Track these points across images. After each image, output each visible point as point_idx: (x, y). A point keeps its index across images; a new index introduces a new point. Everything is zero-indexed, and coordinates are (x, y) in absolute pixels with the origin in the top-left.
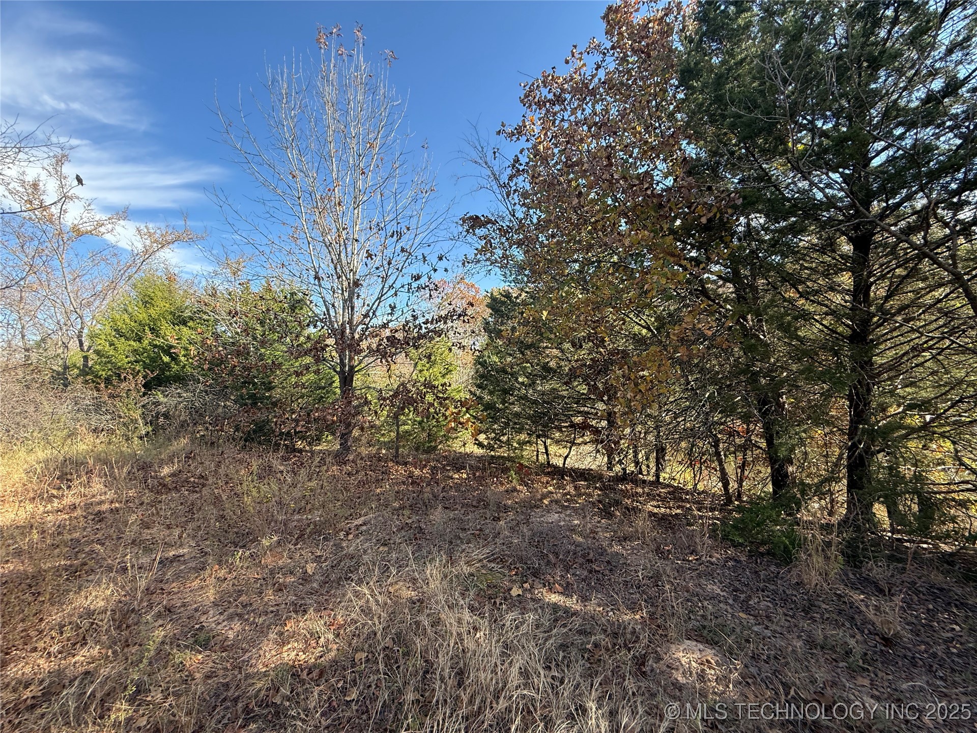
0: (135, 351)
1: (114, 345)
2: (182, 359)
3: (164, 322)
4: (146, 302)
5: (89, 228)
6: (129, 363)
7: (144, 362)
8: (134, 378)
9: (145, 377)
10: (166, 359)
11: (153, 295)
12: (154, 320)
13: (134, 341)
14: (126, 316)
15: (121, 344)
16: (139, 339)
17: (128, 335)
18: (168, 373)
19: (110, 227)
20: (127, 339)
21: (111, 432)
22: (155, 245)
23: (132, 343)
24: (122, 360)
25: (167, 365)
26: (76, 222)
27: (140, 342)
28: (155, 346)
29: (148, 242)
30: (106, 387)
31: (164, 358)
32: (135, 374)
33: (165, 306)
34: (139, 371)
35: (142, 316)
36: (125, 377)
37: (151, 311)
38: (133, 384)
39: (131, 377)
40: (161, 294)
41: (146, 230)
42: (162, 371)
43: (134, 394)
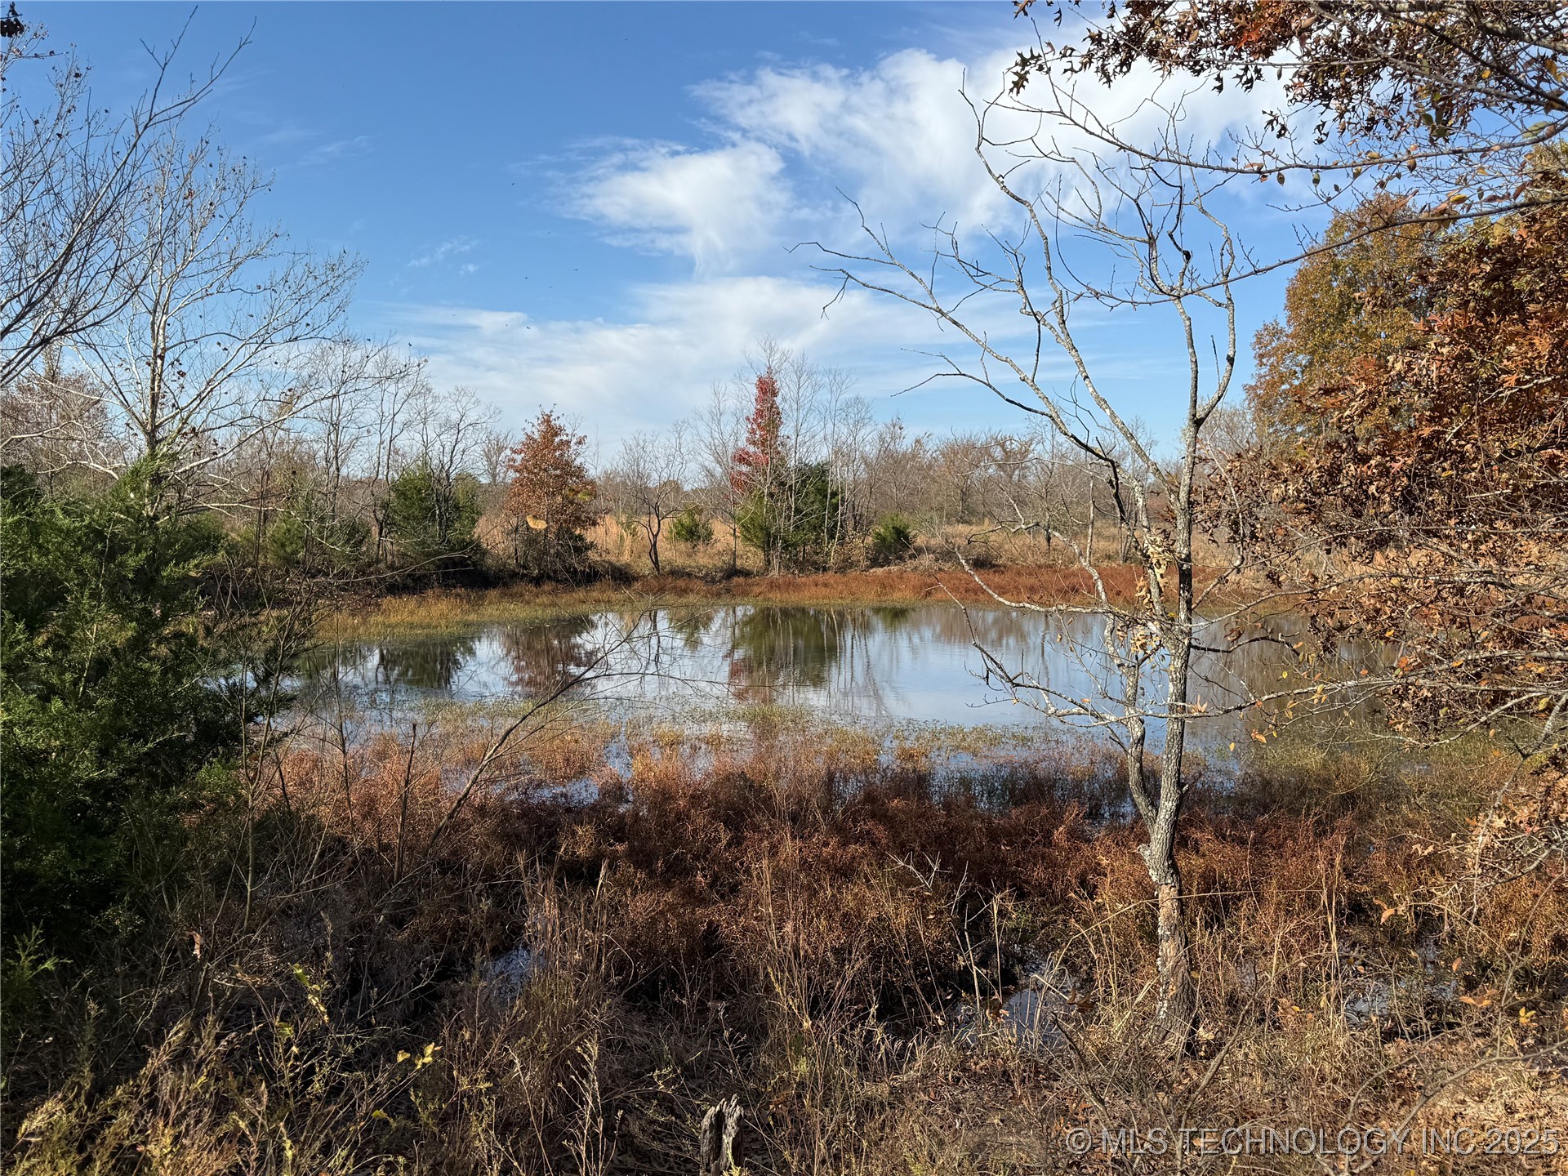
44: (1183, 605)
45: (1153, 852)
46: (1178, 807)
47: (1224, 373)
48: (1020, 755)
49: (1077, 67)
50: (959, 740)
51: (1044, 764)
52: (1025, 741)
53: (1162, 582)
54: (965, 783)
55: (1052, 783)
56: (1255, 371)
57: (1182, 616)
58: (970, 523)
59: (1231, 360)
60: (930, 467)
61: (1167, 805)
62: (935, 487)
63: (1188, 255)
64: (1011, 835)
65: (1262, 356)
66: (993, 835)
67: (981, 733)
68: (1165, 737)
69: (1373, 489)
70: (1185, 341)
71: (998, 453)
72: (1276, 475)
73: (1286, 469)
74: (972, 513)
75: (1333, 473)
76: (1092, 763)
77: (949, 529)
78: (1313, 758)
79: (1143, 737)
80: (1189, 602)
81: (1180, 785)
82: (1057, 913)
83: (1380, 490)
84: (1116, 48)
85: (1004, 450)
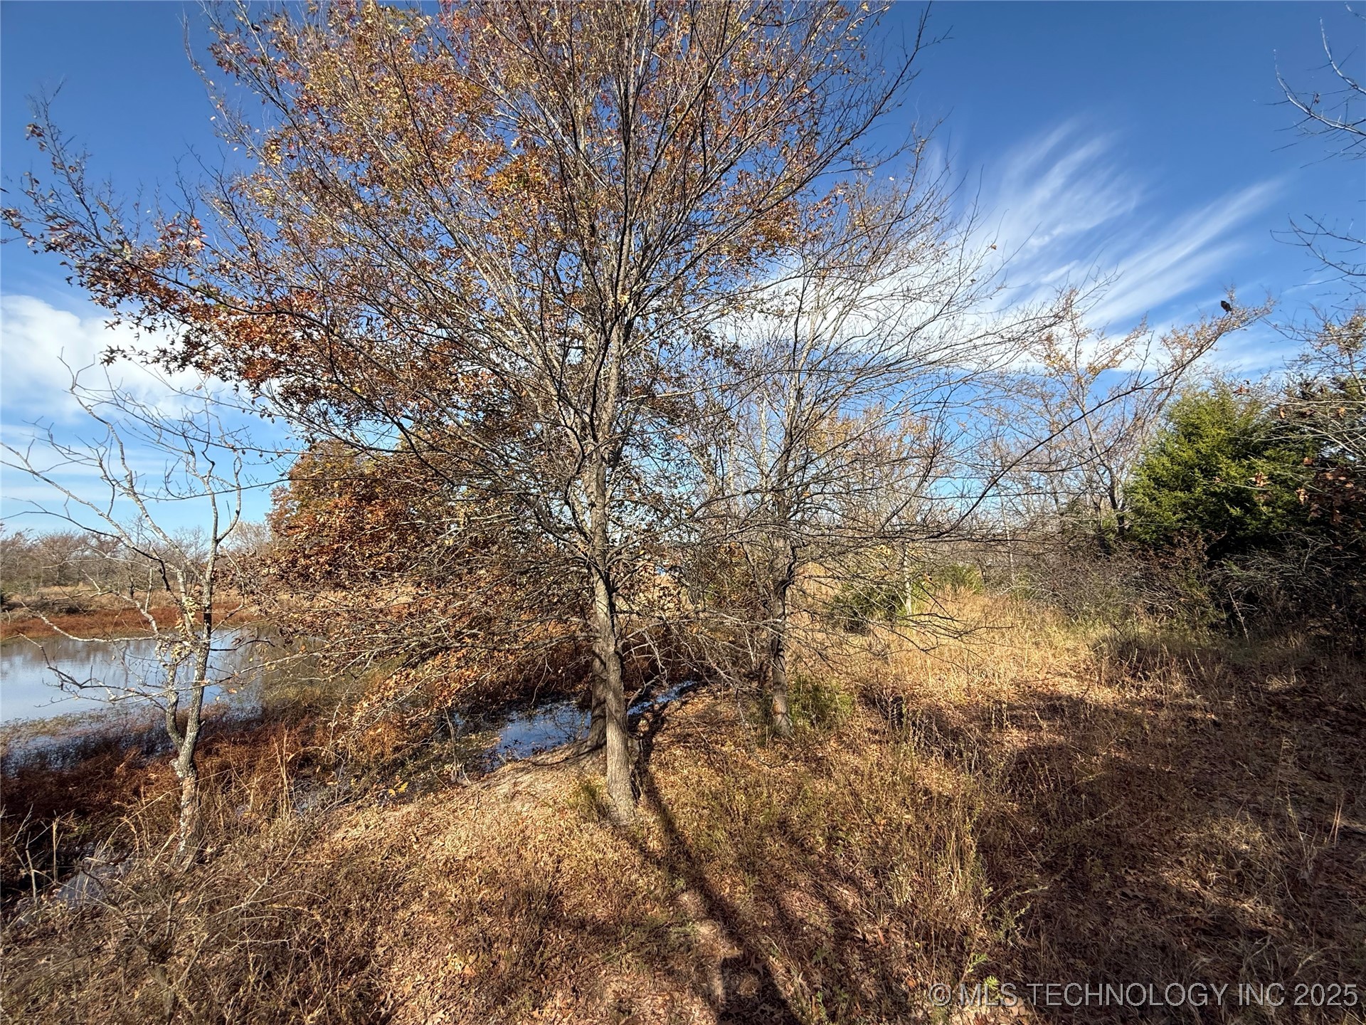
0: (1184, 504)
1: (1155, 499)
2: (1264, 509)
3: (1222, 458)
4: (1191, 434)
5: (1105, 362)
6: (1178, 521)
7: (1201, 519)
8: (1191, 542)
9: (1207, 540)
10: (1236, 512)
11: (1198, 421)
12: (1206, 457)
13: (1181, 490)
14: (1165, 460)
15: (1166, 497)
16: (1188, 487)
17: (1171, 484)
18: (1242, 533)
19: (1127, 350)
20: (1172, 489)
21: (1171, 615)
22: (1189, 350)
23: (1180, 494)
24: (1171, 519)
25: (1239, 520)
26: (1091, 360)
27: (1189, 490)
28: (1214, 494)
29: (1178, 352)
30: (1156, 554)
31: (1232, 510)
32: (1193, 537)
33: (1218, 434)
34: (1197, 532)
35: (1187, 454)
36: (1179, 541)
37: (1201, 445)
38: (1191, 551)
39: (1187, 541)
40: (1209, 417)
41: (1173, 336)
42: (1232, 530)
43: (1195, 565)
44: (206, 631)
45: (180, 764)
46: (198, 734)
47: (233, 518)
48: (96, 726)
49: (150, 361)
50: (39, 728)
51: (113, 730)
52: (99, 718)
53: (192, 620)
54: (42, 755)
55: (118, 740)
56: (272, 507)
57: (205, 636)
58: (66, 585)
59: (238, 513)
60: (30, 550)
61: (191, 734)
62: (34, 563)
63: (213, 464)
64: (77, 780)
65: (275, 500)
66: (62, 782)
67: (60, 721)
68: (191, 698)
69: (311, 570)
70: (211, 503)
71: (94, 542)
72: (263, 564)
73: (269, 562)
74: (69, 579)
75: (294, 562)
76: (152, 721)
77: (46, 590)
78: (292, 693)
79: (177, 702)
80: (209, 629)
81: (199, 722)
82: (113, 817)
83: (315, 571)
84: (175, 359)
85: (100, 541)
